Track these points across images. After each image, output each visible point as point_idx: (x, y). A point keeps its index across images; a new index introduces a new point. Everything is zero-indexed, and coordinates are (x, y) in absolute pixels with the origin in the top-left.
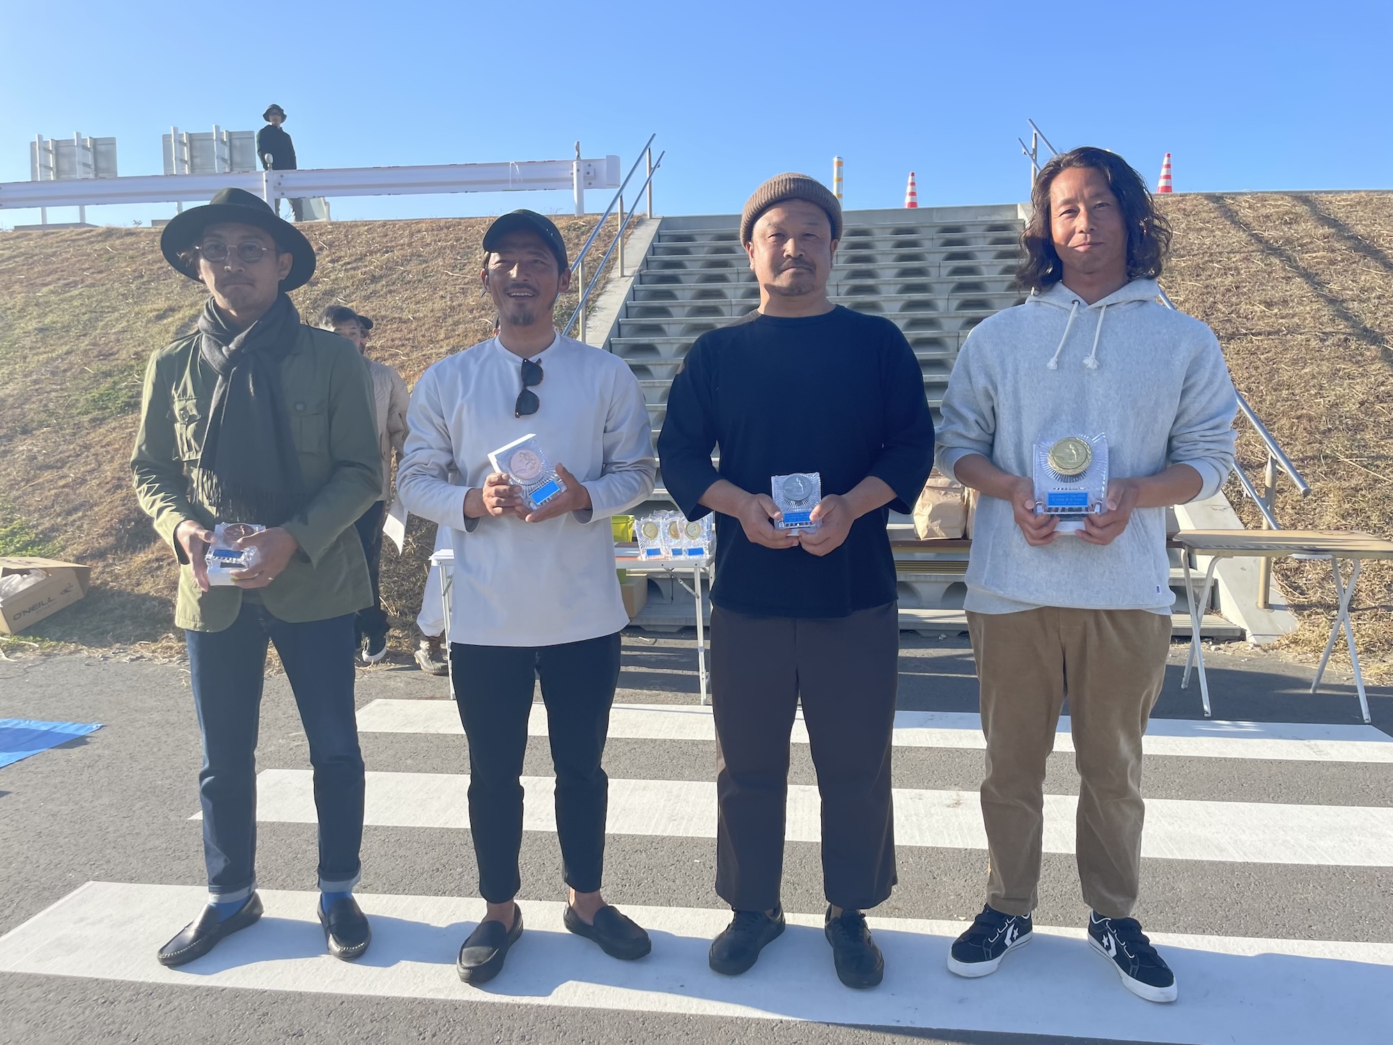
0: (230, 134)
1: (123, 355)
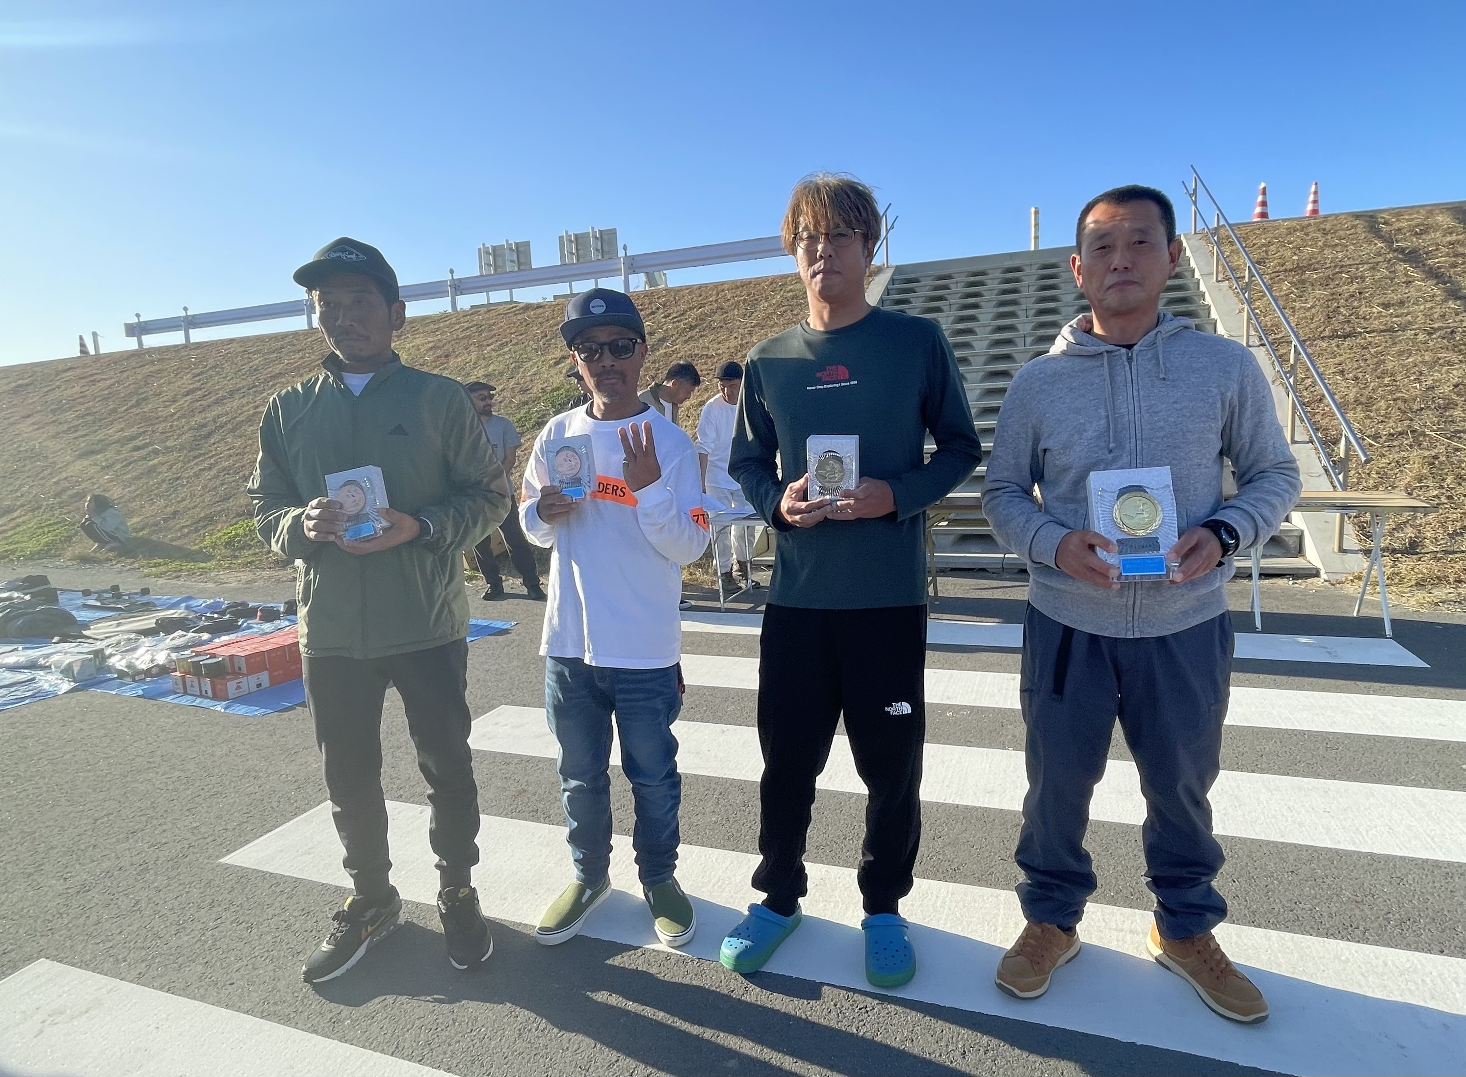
0: (601, 232)
1: (535, 390)
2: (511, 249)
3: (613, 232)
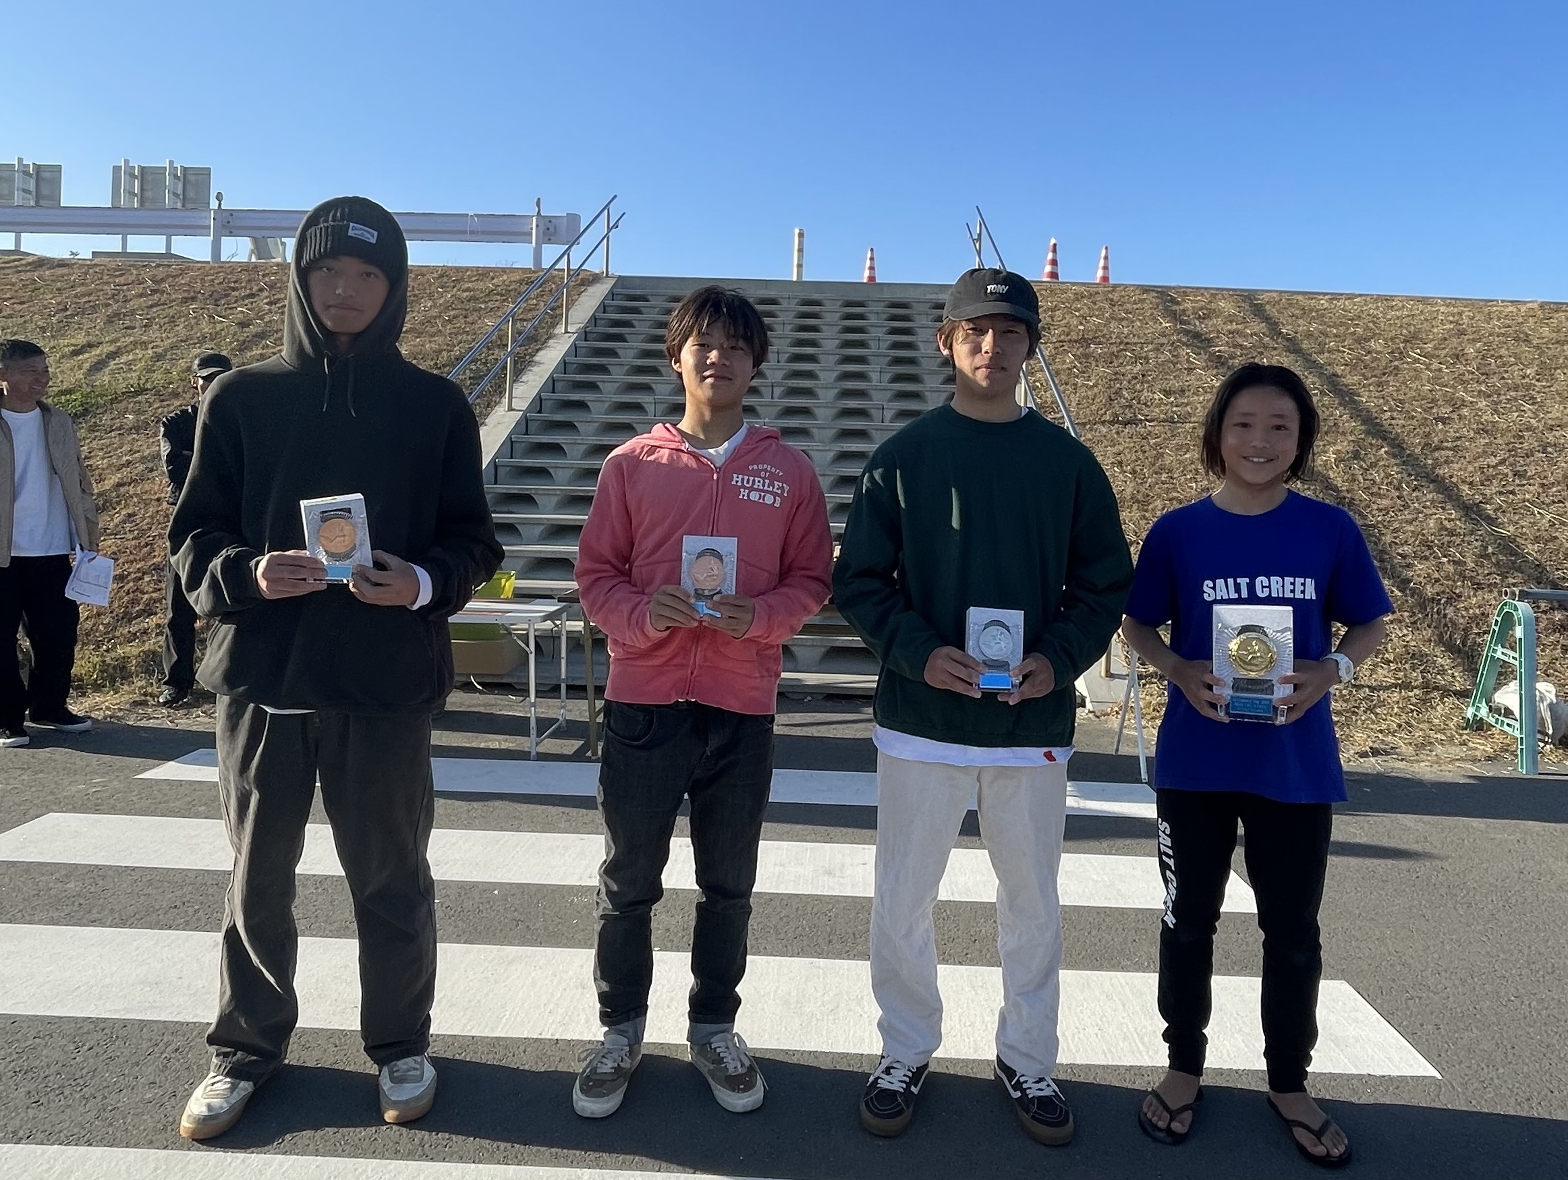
0: (185, 169)
2: (26, 173)
3: (205, 172)
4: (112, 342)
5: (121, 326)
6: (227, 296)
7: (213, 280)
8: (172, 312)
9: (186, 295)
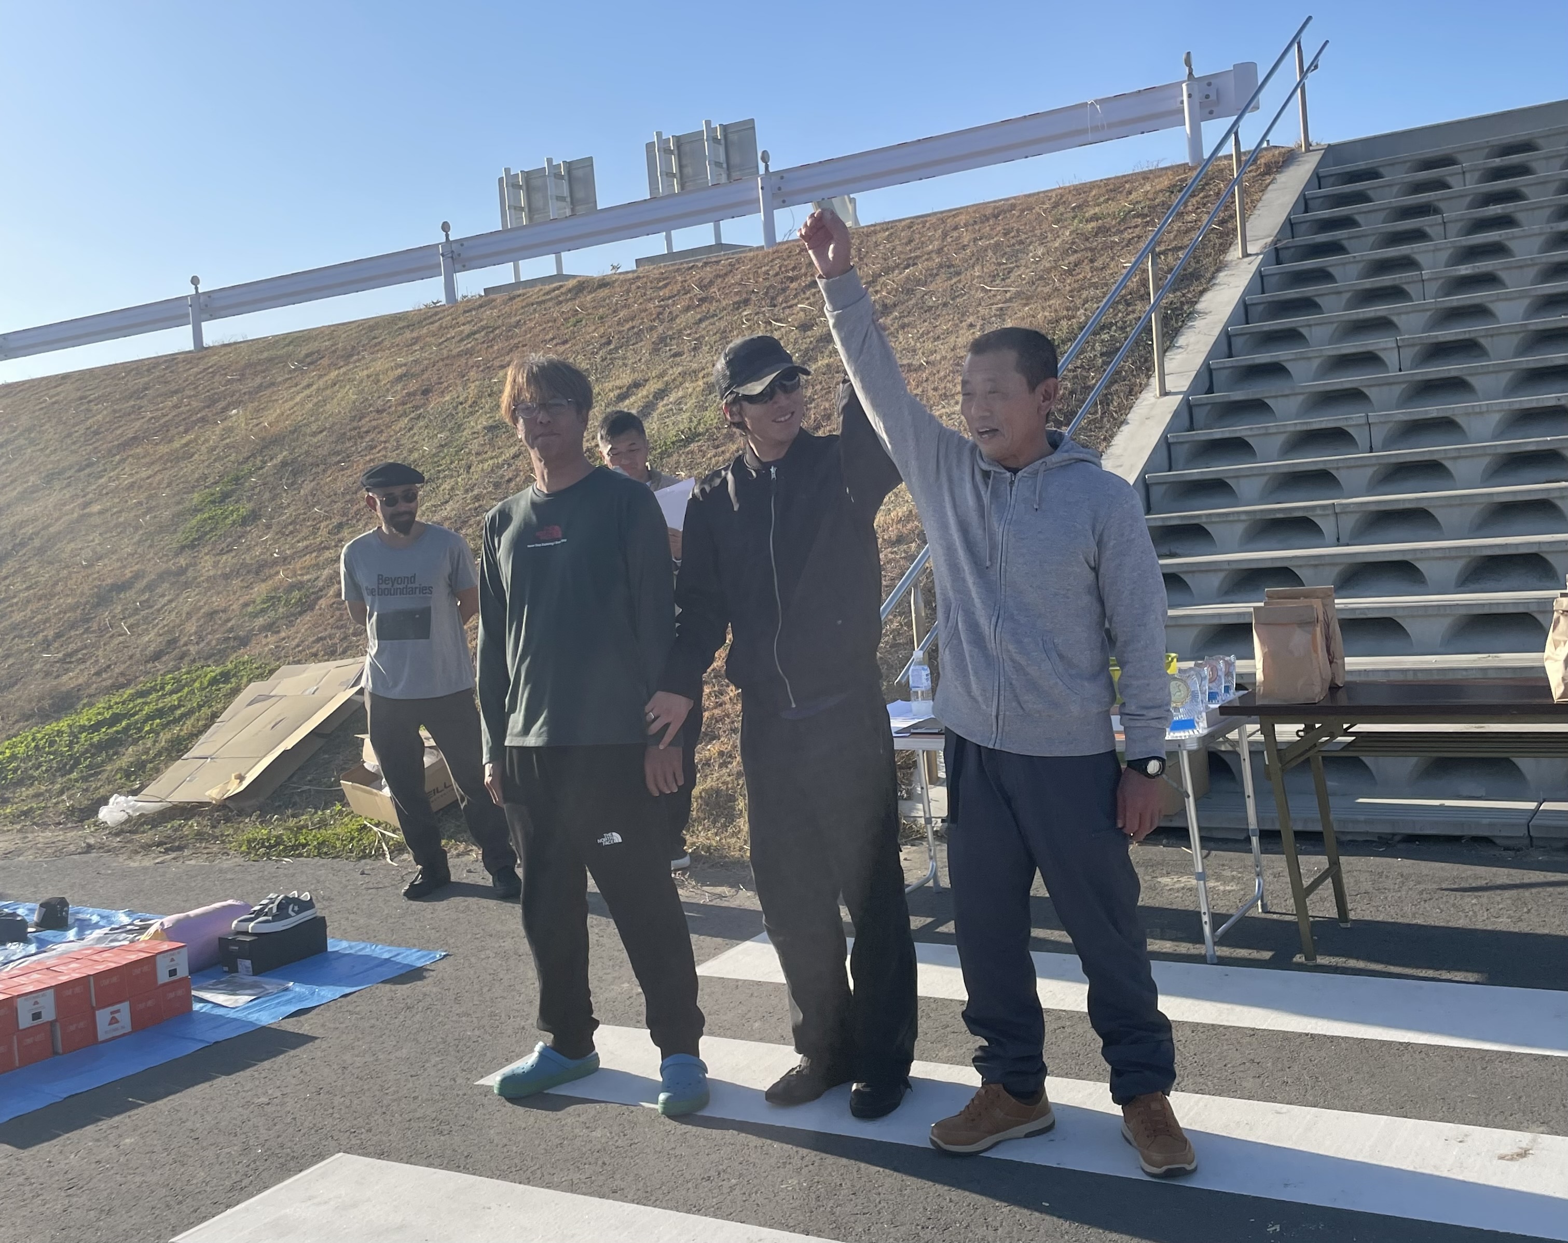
0: (725, 128)
2: (558, 176)
3: (748, 127)
4: (661, 376)
5: (668, 354)
6: (784, 290)
7: (767, 273)
8: (722, 324)
9: (737, 299)
